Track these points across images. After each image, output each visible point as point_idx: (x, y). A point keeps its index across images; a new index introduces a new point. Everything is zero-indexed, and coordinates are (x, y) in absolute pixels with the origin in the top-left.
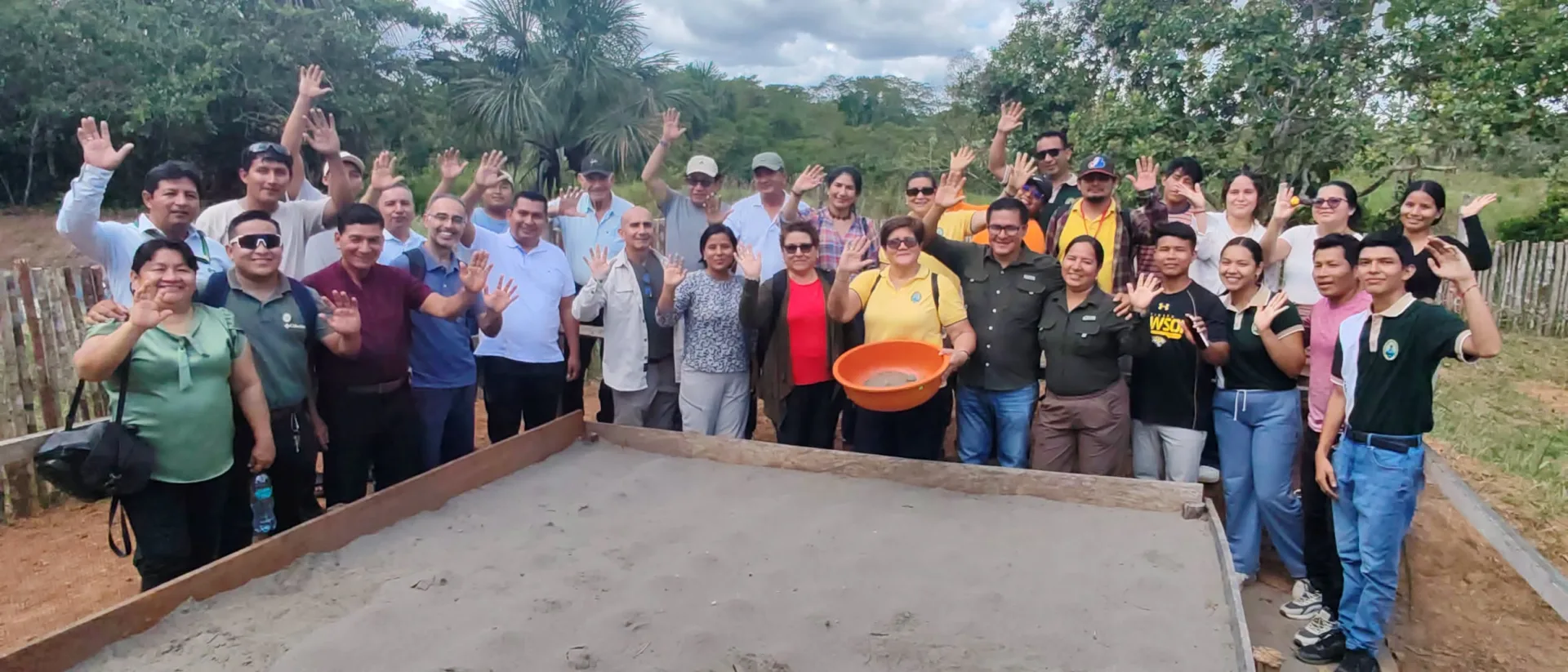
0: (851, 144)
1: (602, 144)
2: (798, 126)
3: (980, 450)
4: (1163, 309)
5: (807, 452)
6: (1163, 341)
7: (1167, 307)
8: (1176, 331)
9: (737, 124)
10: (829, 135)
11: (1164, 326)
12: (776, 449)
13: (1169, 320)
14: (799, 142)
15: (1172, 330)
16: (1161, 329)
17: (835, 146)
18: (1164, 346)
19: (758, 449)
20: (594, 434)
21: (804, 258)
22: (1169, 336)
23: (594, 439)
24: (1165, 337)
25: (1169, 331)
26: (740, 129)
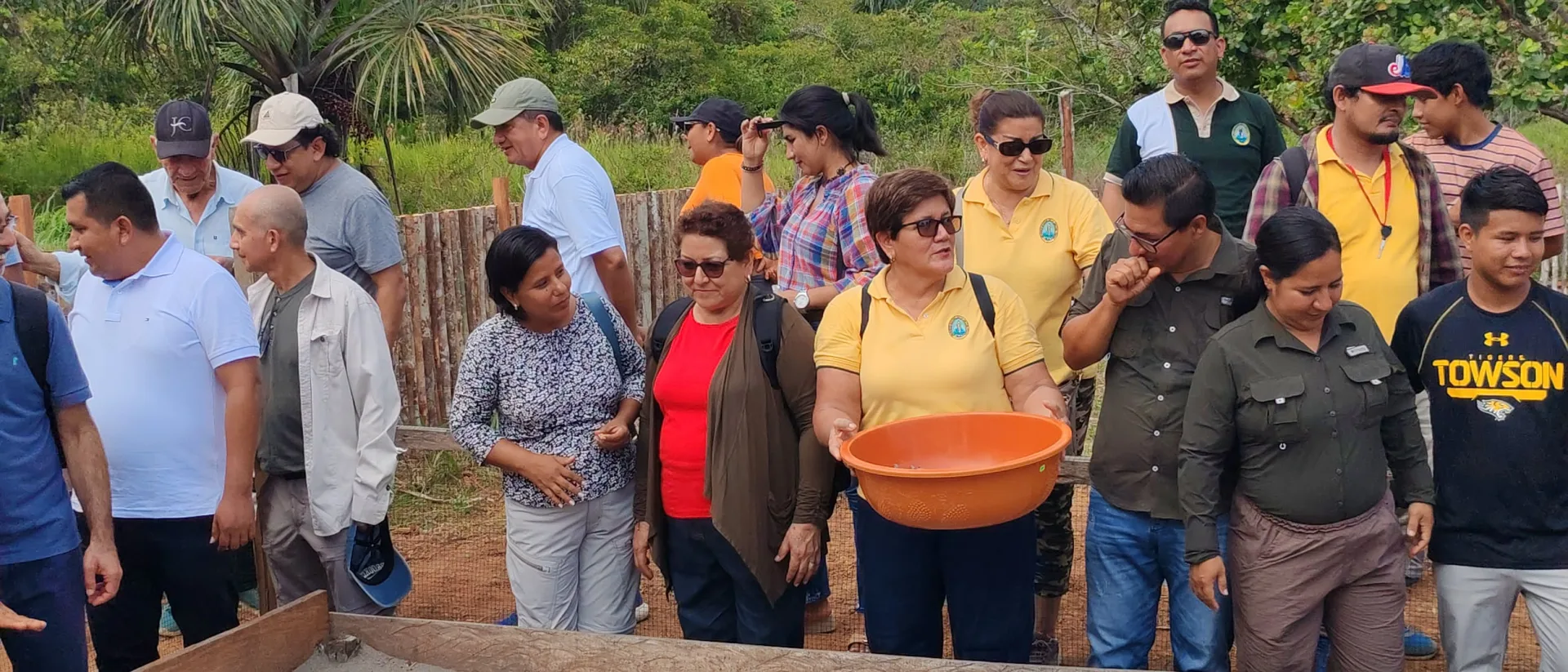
0: (869, 48)
1: (379, 64)
2: (763, 16)
3: (1133, 635)
4: (1497, 344)
5: (778, 658)
6: (1508, 408)
7: (1504, 339)
8: (1536, 384)
9: (643, 18)
10: (827, 31)
11: (1503, 378)
12: (715, 654)
13: (1516, 364)
14: (767, 48)
15: (1526, 384)
16: (1499, 386)
17: (839, 54)
18: (1509, 416)
19: (681, 657)
20: (351, 638)
21: (711, 286)
22: (1520, 396)
23: (352, 650)
24: (1510, 400)
25: (1521, 387)
26: (650, 27)
